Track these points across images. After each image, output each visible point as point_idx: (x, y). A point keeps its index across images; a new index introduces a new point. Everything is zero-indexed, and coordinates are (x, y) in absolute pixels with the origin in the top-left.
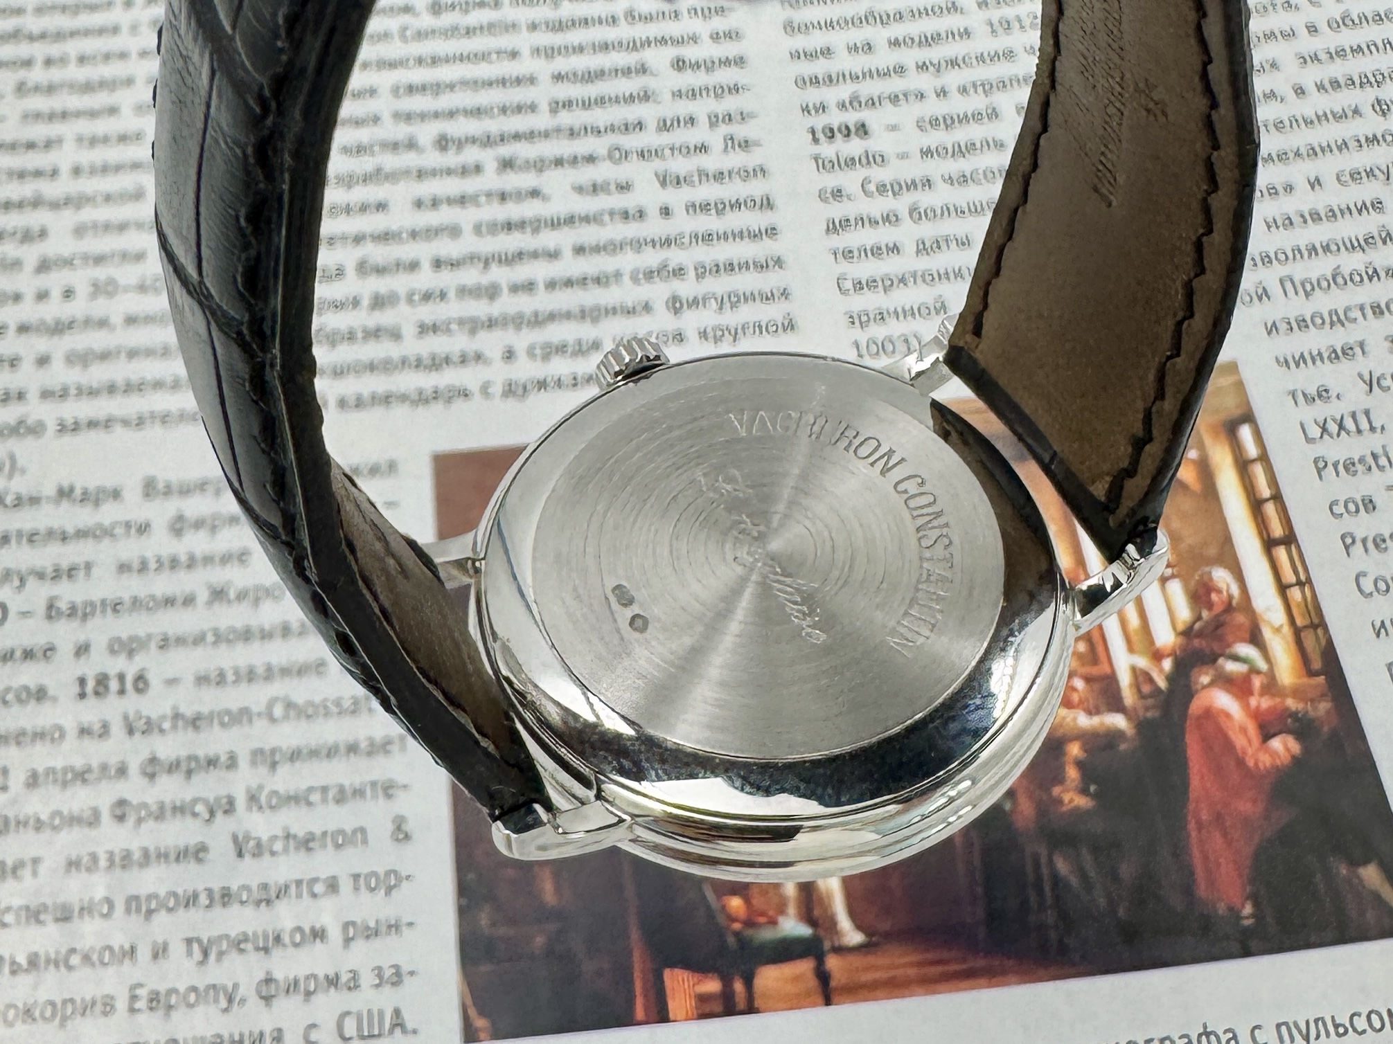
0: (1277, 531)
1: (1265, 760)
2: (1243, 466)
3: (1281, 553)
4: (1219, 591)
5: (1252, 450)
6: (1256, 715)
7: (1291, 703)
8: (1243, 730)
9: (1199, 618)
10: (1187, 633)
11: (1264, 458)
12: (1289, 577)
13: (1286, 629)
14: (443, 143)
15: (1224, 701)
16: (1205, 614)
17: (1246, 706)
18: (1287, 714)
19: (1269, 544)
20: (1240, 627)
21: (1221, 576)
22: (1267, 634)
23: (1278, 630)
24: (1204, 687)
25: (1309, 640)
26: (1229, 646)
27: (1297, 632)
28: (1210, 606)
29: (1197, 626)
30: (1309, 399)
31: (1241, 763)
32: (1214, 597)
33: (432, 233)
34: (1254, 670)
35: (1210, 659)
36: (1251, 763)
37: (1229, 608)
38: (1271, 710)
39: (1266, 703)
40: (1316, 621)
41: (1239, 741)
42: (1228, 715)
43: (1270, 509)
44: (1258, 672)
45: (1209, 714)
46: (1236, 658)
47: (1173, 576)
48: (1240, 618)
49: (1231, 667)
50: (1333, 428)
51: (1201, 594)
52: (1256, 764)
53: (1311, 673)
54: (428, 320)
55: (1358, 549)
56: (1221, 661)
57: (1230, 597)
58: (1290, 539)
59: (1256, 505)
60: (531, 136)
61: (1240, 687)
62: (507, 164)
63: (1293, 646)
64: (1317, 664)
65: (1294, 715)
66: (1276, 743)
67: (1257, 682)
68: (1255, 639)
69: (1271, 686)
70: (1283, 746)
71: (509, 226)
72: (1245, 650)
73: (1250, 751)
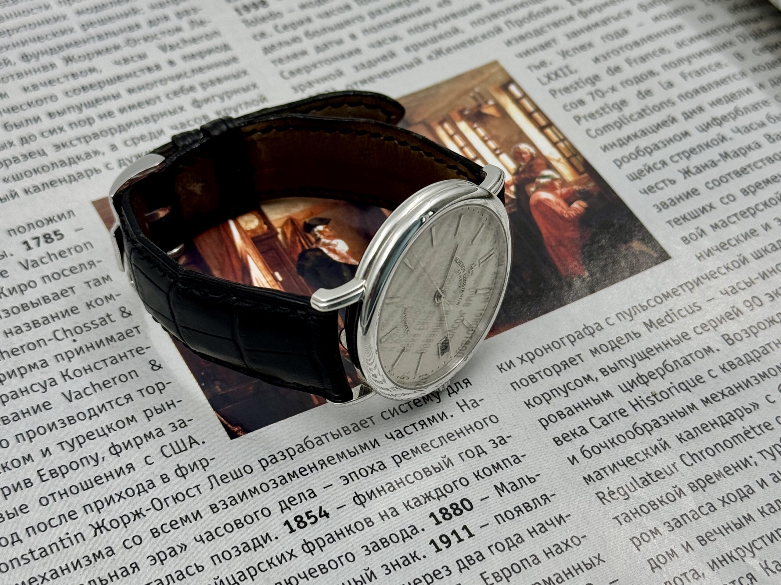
0: (543, 122)
1: (572, 213)
2: (517, 101)
3: (548, 131)
4: (526, 153)
5: (518, 94)
6: (562, 196)
7: (576, 187)
8: (558, 204)
9: (520, 166)
10: (517, 173)
11: (525, 95)
12: (555, 139)
13: (563, 160)
14: (25, 57)
15: (544, 195)
16: (522, 164)
17: (556, 194)
18: (575, 192)
19: (542, 129)
20: (541, 164)
21: (524, 147)
22: (554, 163)
23: (558, 161)
24: (533, 192)
25: (574, 161)
26: (539, 173)
27: (568, 160)
28: (523, 160)
29: (521, 169)
30: (538, 67)
31: (561, 217)
32: (524, 156)
33: (40, 102)
34: (554, 179)
35: (532, 180)
36: (566, 216)
37: (532, 158)
38: (568, 193)
39: (564, 191)
40: (574, 153)
41: (558, 209)
42: (548, 200)
43: (536, 115)
44: (556, 179)
45: (540, 203)
46: (544, 177)
47: (501, 153)
48: (540, 161)
49: (542, 181)
50: (553, 76)
51: (517, 156)
52: (570, 216)
53: (580, 173)
54: (58, 142)
55: (583, 120)
56: (537, 180)
57: (532, 155)
58: (550, 124)
59: (529, 115)
60: (76, 43)
61: (550, 187)
62: (68, 60)
63: (568, 166)
64: (582, 169)
65: (579, 192)
66: (575, 205)
67: (557, 184)
68: (549, 166)
69: (564, 183)
70: (578, 206)
71: (84, 88)
72: (546, 172)
73: (564, 212)
